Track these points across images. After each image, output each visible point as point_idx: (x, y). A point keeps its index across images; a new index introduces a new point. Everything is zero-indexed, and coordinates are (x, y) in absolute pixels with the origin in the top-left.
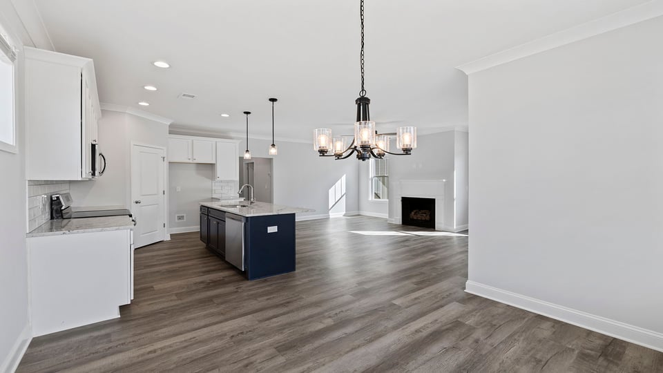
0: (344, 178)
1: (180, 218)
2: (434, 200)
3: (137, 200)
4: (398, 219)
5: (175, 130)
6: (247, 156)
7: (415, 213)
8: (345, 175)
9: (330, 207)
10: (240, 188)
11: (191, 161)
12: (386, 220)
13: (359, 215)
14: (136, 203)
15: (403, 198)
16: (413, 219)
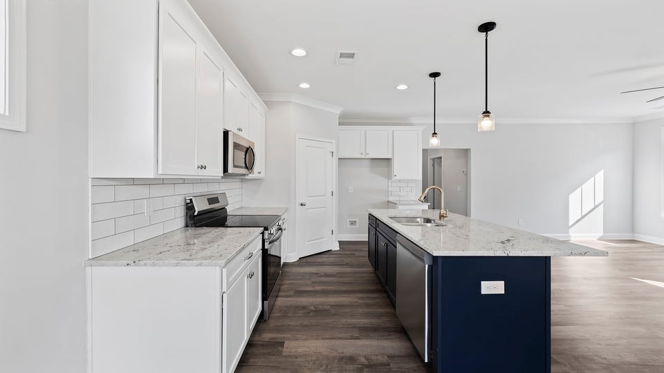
0: (600, 176)
1: (353, 223)
3: (303, 202)
5: (346, 120)
6: (434, 142)
8: (603, 171)
9: (571, 223)
10: (423, 192)
11: (363, 157)
13: (635, 241)
14: (302, 205)
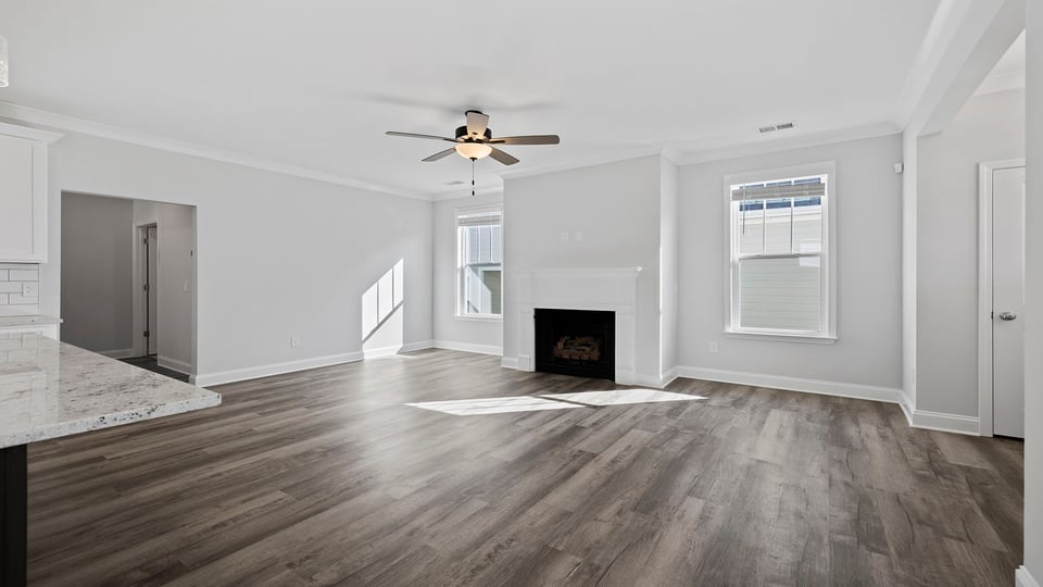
0: (399, 267)
2: (612, 314)
4: (525, 359)
7: (565, 344)
8: (402, 261)
12: (498, 360)
13: (433, 349)
15: (537, 311)
16: (561, 359)
